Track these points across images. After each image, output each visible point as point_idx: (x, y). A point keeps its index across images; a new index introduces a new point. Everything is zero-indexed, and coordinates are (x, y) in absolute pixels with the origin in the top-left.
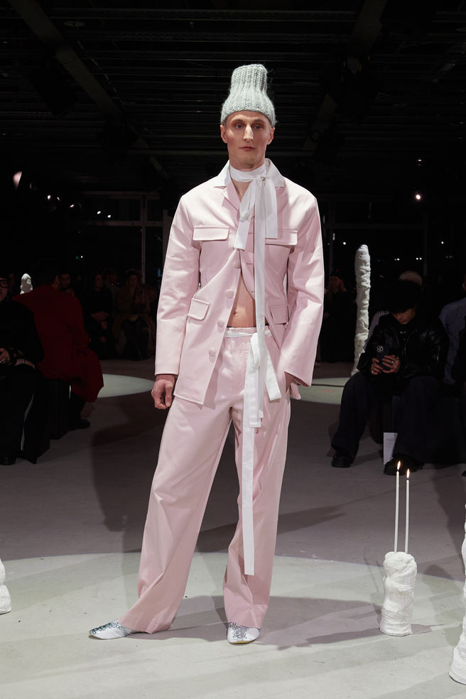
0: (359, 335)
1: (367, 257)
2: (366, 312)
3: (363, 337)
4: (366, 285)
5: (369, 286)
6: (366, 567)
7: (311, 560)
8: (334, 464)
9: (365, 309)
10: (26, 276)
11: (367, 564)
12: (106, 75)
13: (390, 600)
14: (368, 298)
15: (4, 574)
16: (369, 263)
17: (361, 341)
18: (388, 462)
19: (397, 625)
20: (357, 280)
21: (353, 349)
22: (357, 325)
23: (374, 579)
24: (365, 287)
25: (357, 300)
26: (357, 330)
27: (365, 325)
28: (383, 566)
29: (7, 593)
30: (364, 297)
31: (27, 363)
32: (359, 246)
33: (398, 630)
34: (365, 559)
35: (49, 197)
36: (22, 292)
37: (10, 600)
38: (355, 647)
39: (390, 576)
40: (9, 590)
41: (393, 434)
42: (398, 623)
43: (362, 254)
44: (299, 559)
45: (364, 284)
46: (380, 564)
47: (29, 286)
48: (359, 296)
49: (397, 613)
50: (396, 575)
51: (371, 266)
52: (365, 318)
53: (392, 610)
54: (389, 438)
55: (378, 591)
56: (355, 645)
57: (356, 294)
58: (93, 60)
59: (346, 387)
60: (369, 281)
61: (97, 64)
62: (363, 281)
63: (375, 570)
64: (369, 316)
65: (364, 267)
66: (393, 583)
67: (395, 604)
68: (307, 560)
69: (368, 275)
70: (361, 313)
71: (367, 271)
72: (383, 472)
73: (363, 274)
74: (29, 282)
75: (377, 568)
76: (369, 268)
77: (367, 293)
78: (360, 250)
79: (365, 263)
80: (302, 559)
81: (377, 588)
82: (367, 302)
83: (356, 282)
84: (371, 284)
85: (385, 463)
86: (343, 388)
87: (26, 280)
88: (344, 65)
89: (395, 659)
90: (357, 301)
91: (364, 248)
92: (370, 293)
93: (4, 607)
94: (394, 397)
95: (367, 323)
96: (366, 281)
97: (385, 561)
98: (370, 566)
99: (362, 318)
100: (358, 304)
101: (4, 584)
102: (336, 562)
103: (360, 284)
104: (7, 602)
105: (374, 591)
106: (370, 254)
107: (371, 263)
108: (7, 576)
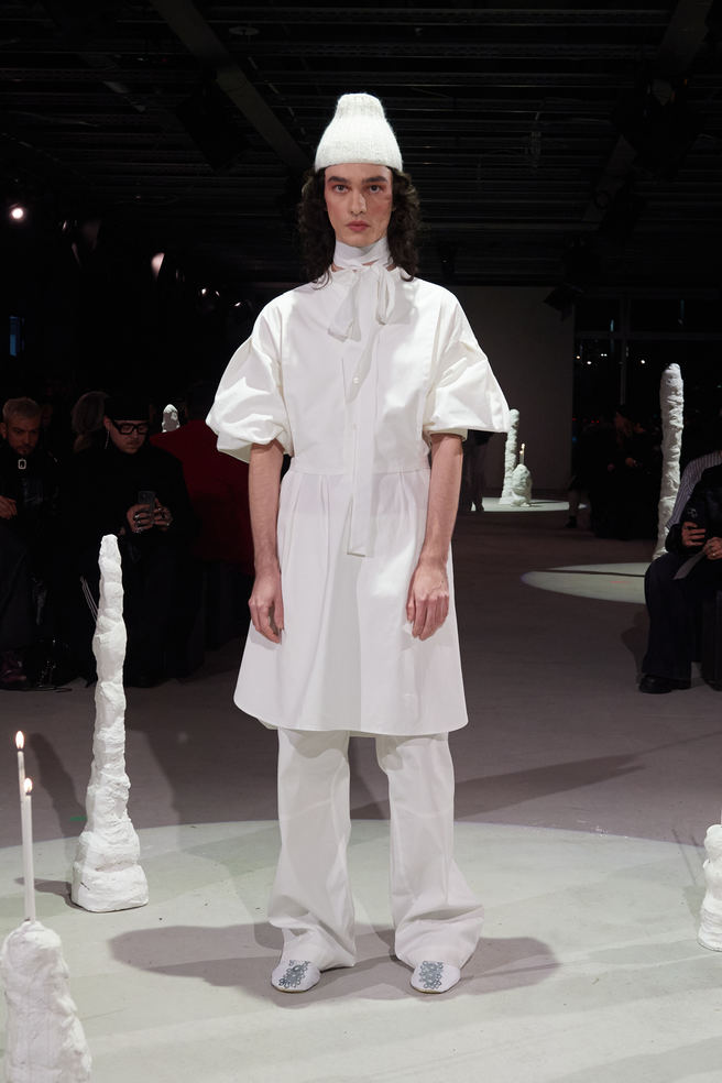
1: (678, 383)
2: (676, 464)
4: (676, 424)
5: (681, 426)
6: (677, 845)
7: (593, 835)
9: (674, 460)
10: (169, 408)
11: (679, 842)
12: (290, 108)
14: (680, 443)
15: (139, 848)
16: (681, 392)
17: (668, 508)
20: (663, 417)
21: (656, 520)
22: (663, 484)
23: (688, 865)
24: (676, 427)
25: (662, 446)
28: (703, 846)
29: (142, 877)
30: (674, 442)
32: (667, 367)
34: (676, 835)
35: (204, 291)
37: (146, 887)
38: (661, 966)
40: (146, 873)
43: (671, 378)
44: (576, 833)
45: (673, 422)
46: (697, 841)
47: (174, 423)
48: (666, 440)
51: (685, 397)
52: (674, 474)
55: (694, 883)
56: (662, 963)
57: (662, 438)
58: (271, 86)
60: (681, 418)
61: (276, 92)
62: (673, 418)
63: (691, 851)
65: (674, 397)
68: (591, 836)
69: (680, 408)
70: (668, 466)
71: (679, 404)
73: (672, 408)
74: (174, 417)
75: (693, 848)
76: (681, 399)
77: (679, 435)
78: (668, 371)
79: (676, 391)
80: (580, 834)
81: (694, 879)
82: (678, 450)
83: (661, 420)
84: (684, 423)
87: (170, 414)
88: (649, 91)
91: (675, 369)
92: (683, 436)
93: (138, 898)
95: (678, 481)
96: (678, 420)
97: (707, 840)
98: (683, 846)
99: (670, 474)
100: (664, 453)
101: (139, 863)
102: (631, 839)
103: (668, 422)
104: (143, 889)
105: (689, 883)
106: (683, 378)
107: (684, 391)
108: (142, 851)
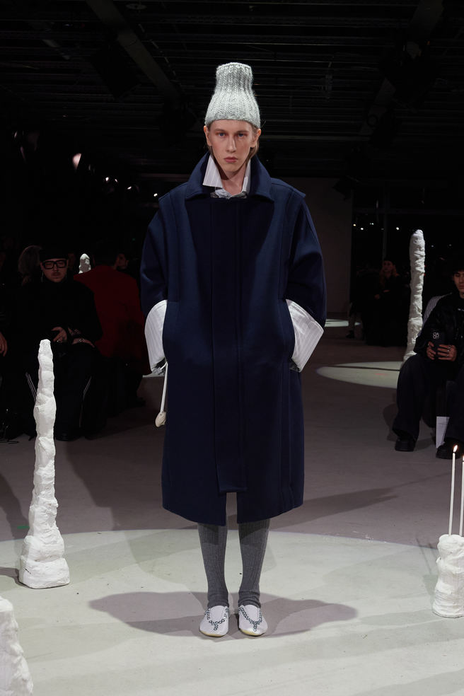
0: (412, 319)
1: (422, 242)
2: (420, 296)
3: (417, 321)
4: (420, 270)
6: (418, 548)
7: (364, 541)
8: (398, 448)
9: (419, 293)
11: (421, 546)
12: (166, 58)
13: (444, 582)
14: (422, 283)
15: (63, 547)
16: (423, 248)
17: (415, 326)
18: (441, 446)
20: (411, 265)
22: (411, 310)
24: (419, 272)
27: (419, 310)
28: (437, 548)
29: (65, 566)
30: (418, 282)
32: (414, 232)
33: (450, 612)
34: (418, 541)
35: (107, 179)
36: (81, 272)
37: (68, 573)
38: (408, 627)
39: (444, 558)
40: (68, 563)
42: (451, 605)
43: (417, 239)
44: (352, 539)
45: (418, 269)
46: (433, 546)
47: (88, 266)
48: (413, 281)
49: (451, 595)
50: (450, 558)
51: (426, 252)
52: (418, 303)
53: (445, 592)
54: (442, 421)
55: (431, 573)
56: (408, 625)
57: (410, 279)
58: (153, 43)
59: (401, 371)
60: (423, 266)
61: (157, 47)
62: (418, 266)
63: (428, 552)
65: (419, 252)
66: (447, 565)
67: (448, 586)
68: (361, 541)
69: (423, 260)
70: (414, 298)
71: (422, 256)
73: (417, 259)
74: (87, 262)
75: (430, 550)
76: (423, 253)
77: (422, 277)
78: (415, 235)
79: (420, 248)
80: (355, 539)
81: (430, 570)
82: (421, 287)
83: (410, 267)
85: (437, 447)
86: (399, 372)
87: (85, 260)
88: (404, 49)
89: (448, 640)
90: (412, 285)
91: (419, 233)
93: (63, 579)
94: (448, 382)
96: (421, 266)
97: (439, 544)
98: (423, 548)
99: (416, 303)
101: (63, 556)
102: (389, 543)
103: (414, 268)
104: (67, 574)
105: (427, 573)
106: (425, 239)
108: (66, 549)
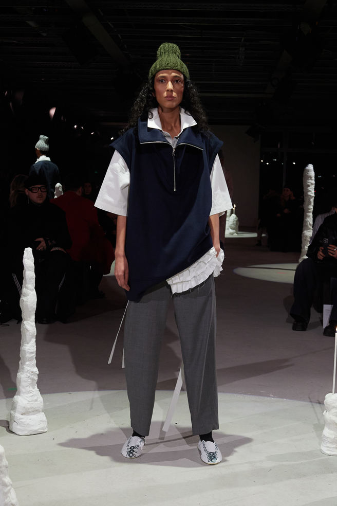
0: (305, 231)
1: (312, 174)
2: (311, 214)
3: (309, 233)
4: (311, 194)
5: (313, 195)
6: (310, 404)
7: (269, 398)
8: (294, 328)
9: (310, 212)
10: (58, 185)
11: (311, 402)
12: (119, 35)
13: (329, 429)
14: (313, 204)
15: (43, 404)
16: (313, 178)
17: (307, 236)
18: (326, 327)
19: (334, 447)
20: (304, 190)
21: (301, 242)
22: (304, 225)
23: (316, 413)
24: (310, 196)
26: (304, 228)
27: (310, 224)
28: (323, 404)
29: (44, 418)
30: (310, 203)
31: (60, 249)
32: (306, 165)
33: (333, 452)
34: (309, 398)
35: (75, 126)
36: (56, 197)
37: (46, 423)
38: (302, 463)
39: (329, 411)
40: (46, 416)
41: (330, 305)
42: (334, 446)
43: (309, 171)
44: (261, 397)
45: (309, 193)
46: (321, 403)
47: (61, 192)
48: (306, 203)
49: (334, 439)
50: (334, 411)
51: (315, 181)
52: (310, 219)
53: (331, 436)
54: (327, 308)
55: (319, 422)
56: (302, 462)
57: (304, 201)
58: (109, 23)
59: (297, 270)
60: (313, 191)
61: (112, 27)
62: (309, 191)
63: (317, 406)
64: (313, 217)
65: (310, 181)
66: (331, 416)
67: (332, 432)
68: (266, 398)
69: (313, 187)
70: (307, 215)
71: (312, 184)
72: (322, 334)
73: (309, 186)
74: (61, 189)
75: (318, 405)
76: (313, 182)
77: (312, 200)
78: (307, 168)
79: (311, 178)
81: (318, 420)
82: (312, 207)
83: (303, 192)
84: (315, 194)
85: (324, 327)
86: (295, 271)
87: (59, 188)
88: (298, 28)
89: (332, 472)
90: (305, 206)
91: (310, 167)
92: (314, 200)
93: (42, 428)
94: (332, 279)
95: (312, 223)
96: (311, 192)
97: (325, 400)
98: (313, 404)
99: (308, 219)
101: (43, 411)
102: (288, 400)
103: (307, 193)
104: (45, 424)
105: (316, 422)
106: (314, 171)
107: (315, 177)
108: (44, 405)
